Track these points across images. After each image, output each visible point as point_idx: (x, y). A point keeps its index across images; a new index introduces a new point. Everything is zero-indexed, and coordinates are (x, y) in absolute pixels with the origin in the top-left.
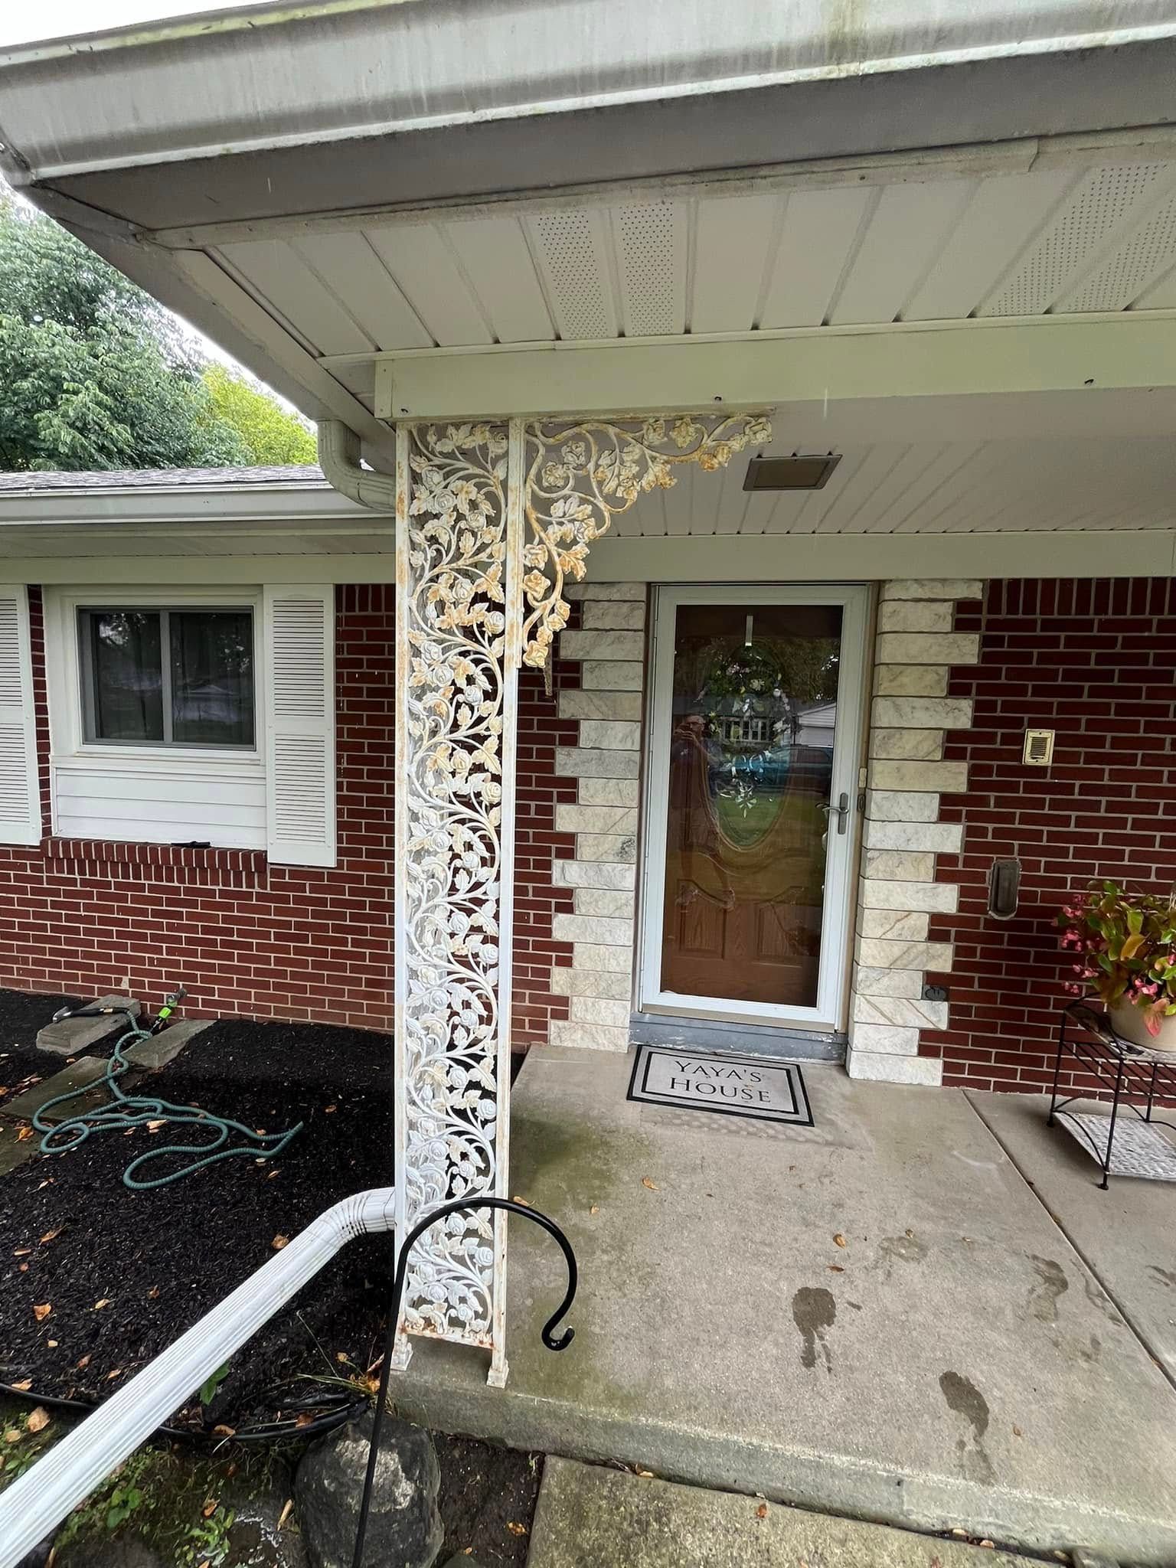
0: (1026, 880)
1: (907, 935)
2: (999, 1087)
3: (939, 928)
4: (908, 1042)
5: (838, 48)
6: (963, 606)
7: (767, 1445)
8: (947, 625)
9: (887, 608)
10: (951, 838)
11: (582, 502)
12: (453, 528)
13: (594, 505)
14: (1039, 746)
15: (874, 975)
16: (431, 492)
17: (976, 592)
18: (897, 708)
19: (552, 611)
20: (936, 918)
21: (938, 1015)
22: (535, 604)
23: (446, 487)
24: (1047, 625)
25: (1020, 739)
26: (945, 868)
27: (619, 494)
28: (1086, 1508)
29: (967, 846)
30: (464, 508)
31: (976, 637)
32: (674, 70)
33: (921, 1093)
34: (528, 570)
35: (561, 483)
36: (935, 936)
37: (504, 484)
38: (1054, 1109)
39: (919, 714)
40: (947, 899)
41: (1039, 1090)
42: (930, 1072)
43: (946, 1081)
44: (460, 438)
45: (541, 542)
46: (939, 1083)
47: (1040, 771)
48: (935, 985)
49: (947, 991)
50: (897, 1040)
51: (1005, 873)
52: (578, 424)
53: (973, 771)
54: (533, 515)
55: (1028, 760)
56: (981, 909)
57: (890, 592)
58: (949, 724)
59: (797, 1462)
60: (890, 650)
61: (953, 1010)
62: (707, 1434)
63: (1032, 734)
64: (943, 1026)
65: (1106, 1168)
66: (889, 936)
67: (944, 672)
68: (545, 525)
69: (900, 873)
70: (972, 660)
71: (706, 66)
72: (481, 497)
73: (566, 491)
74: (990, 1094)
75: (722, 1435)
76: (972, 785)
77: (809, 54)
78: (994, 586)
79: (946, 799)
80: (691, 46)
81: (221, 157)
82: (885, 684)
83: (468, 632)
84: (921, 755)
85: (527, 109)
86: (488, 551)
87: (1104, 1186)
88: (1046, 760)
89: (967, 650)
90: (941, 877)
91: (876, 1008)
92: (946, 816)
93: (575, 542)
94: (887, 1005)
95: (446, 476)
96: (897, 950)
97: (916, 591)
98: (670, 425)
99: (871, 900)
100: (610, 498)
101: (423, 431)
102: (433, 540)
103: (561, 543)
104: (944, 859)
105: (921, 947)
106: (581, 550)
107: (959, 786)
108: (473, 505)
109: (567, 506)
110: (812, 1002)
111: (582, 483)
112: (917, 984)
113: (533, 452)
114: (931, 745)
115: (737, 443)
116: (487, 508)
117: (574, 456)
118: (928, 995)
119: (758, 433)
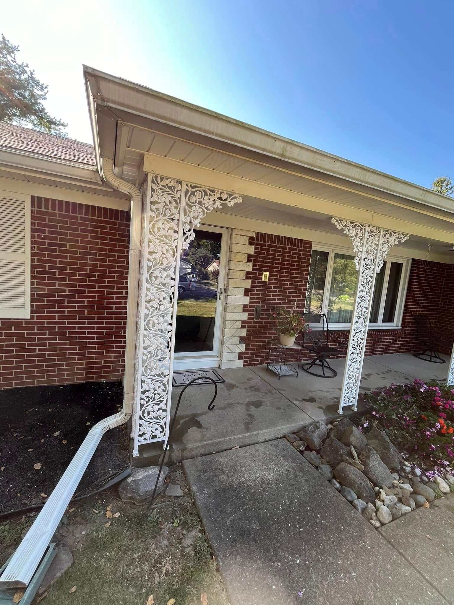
0: (263, 311)
1: (236, 327)
2: (256, 364)
3: (244, 324)
4: (235, 357)
5: (282, 155)
6: (251, 238)
7: (233, 437)
8: (247, 243)
9: (234, 236)
10: (246, 300)
11: (200, 208)
12: (164, 207)
13: (203, 209)
14: (266, 275)
15: (228, 339)
16: (158, 196)
17: (254, 235)
18: (235, 264)
19: (190, 235)
20: (243, 322)
21: (242, 348)
22: (186, 232)
23: (162, 195)
24: (269, 246)
25: (262, 274)
26: (245, 308)
27: (209, 208)
28: (287, 426)
29: (250, 302)
30: (168, 203)
31: (253, 247)
32: (259, 148)
33: (238, 369)
34: (185, 223)
35: (195, 202)
36: (243, 327)
37: (180, 198)
38: (268, 366)
39: (241, 266)
40: (245, 316)
41: (263, 363)
42: (240, 363)
43: (244, 365)
44: (167, 182)
45: (189, 216)
46: (242, 366)
47: (265, 283)
48: (243, 340)
49: (245, 341)
50: (233, 356)
51: (258, 309)
52: (198, 187)
53: (252, 282)
54: (187, 208)
55: (263, 280)
56: (253, 319)
57: (235, 232)
58: (247, 270)
59: (239, 438)
60: (235, 248)
61: (246, 346)
62: (220, 440)
63: (264, 273)
64: (244, 351)
65: (280, 374)
66: (232, 328)
67: (246, 255)
68: (190, 212)
69: (235, 310)
70: (253, 253)
71: (264, 150)
72: (173, 200)
73: (196, 204)
74: (254, 366)
75: (223, 439)
76: (252, 286)
77: (278, 155)
78: (257, 234)
79: (246, 290)
80: (262, 146)
81: (164, 123)
82: (233, 257)
83: (167, 237)
84: (240, 278)
85: (233, 143)
86: (174, 216)
87: (279, 379)
88: (267, 280)
89: (251, 250)
90: (244, 311)
91: (229, 348)
92: (246, 294)
93: (197, 218)
94: (231, 347)
95: (163, 192)
96: (234, 331)
97: (240, 233)
98: (221, 193)
99: (228, 318)
100: (207, 208)
101: (156, 177)
102: (157, 209)
103: (194, 217)
104: (245, 306)
105: (239, 330)
106: (199, 220)
107: (249, 286)
108: (170, 202)
109: (196, 208)
110: (211, 349)
111: (200, 203)
112: (238, 340)
113: (187, 191)
114: (243, 275)
115: (235, 201)
116: (174, 204)
117: (198, 195)
118: (241, 343)
119: (240, 200)
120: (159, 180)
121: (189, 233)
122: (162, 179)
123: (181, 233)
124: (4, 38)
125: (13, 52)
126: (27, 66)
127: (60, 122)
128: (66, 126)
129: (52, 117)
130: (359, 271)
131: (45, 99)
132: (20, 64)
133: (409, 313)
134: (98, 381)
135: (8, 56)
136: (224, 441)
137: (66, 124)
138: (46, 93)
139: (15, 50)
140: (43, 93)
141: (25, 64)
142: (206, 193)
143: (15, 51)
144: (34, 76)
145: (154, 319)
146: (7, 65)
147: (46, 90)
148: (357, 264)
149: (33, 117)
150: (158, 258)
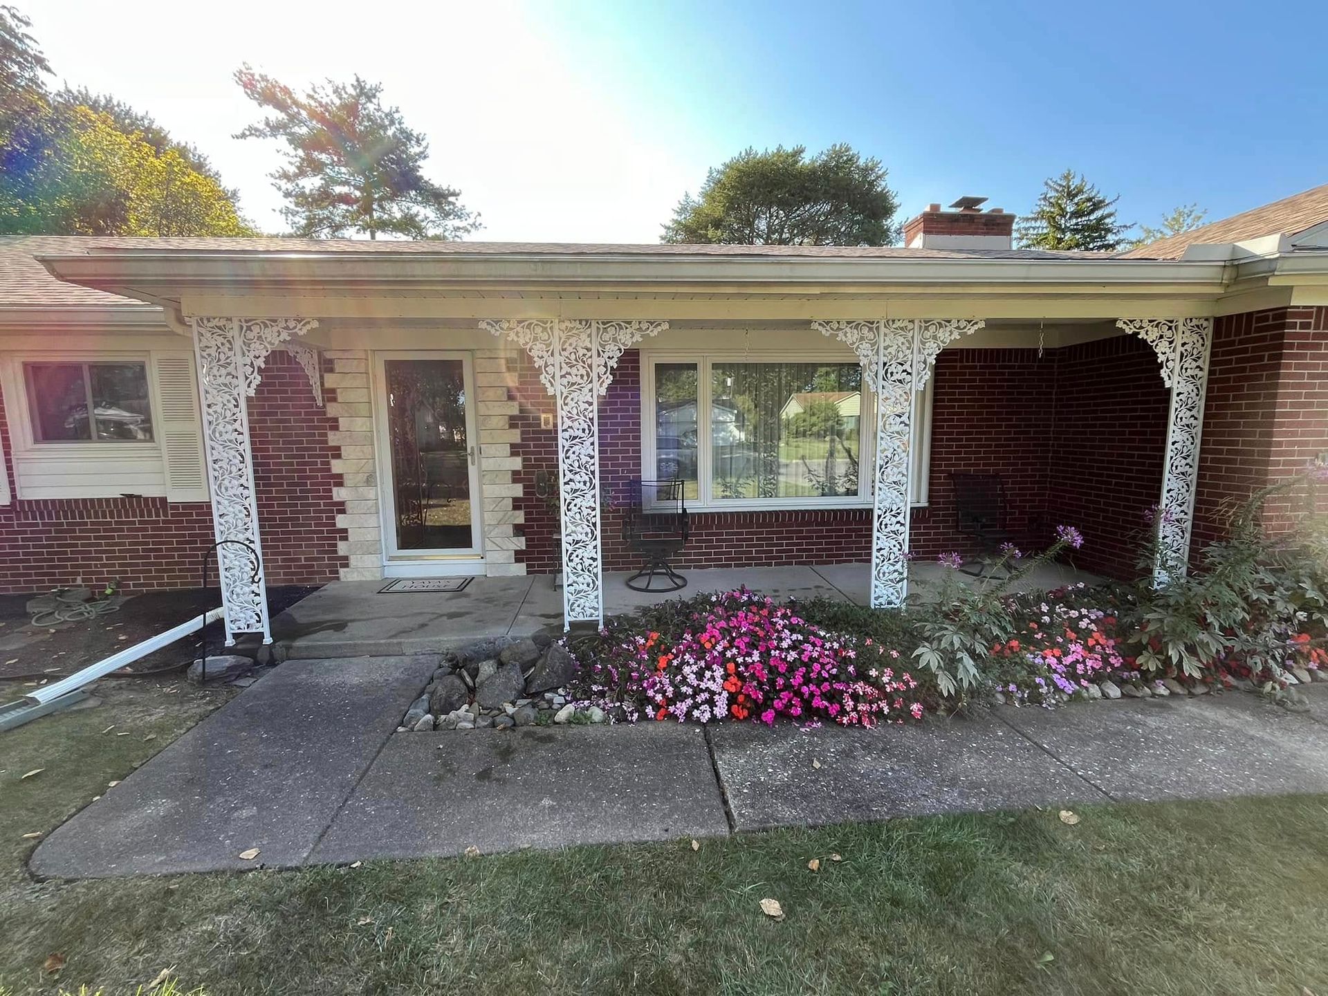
1: (503, 508)
3: (517, 504)
4: (510, 556)
6: (510, 361)
7: (359, 642)
8: (504, 370)
10: (517, 463)
11: (261, 344)
12: (216, 351)
13: (265, 345)
14: (547, 420)
15: (491, 528)
16: (207, 340)
17: (514, 355)
18: (488, 407)
19: (255, 378)
20: (515, 500)
21: (521, 543)
22: (248, 376)
23: (212, 338)
25: (538, 418)
26: (516, 477)
27: (273, 342)
28: (454, 638)
29: (524, 466)
30: (220, 345)
31: (516, 375)
33: (519, 579)
34: (245, 365)
35: (252, 338)
36: (515, 508)
37: (233, 338)
39: (497, 409)
40: (518, 490)
42: (520, 569)
43: (528, 573)
44: (215, 322)
45: (248, 356)
46: (525, 574)
47: (548, 432)
48: (519, 530)
49: (524, 532)
50: (505, 556)
51: (541, 477)
52: (255, 320)
53: (523, 433)
54: (244, 348)
55: (543, 427)
56: (533, 494)
58: (510, 413)
59: (370, 644)
60: (482, 380)
61: (527, 540)
62: (339, 643)
63: (543, 416)
64: (524, 548)
66: (495, 510)
67: (505, 390)
69: (497, 481)
70: (516, 385)
72: (225, 342)
73: (255, 340)
74: (546, 576)
75: (345, 643)
76: (523, 439)
78: (521, 352)
79: (513, 446)
82: (482, 396)
83: (226, 385)
84: (500, 427)
86: (230, 359)
88: (550, 427)
89: (513, 380)
90: (515, 481)
91: (494, 542)
92: (514, 454)
93: (259, 357)
94: (498, 541)
95: (212, 334)
96: (500, 515)
97: (490, 355)
98: (286, 321)
99: (486, 494)
100: (270, 343)
101: (202, 319)
102: (209, 355)
103: (255, 357)
104: (515, 473)
105: (510, 513)
106: (262, 359)
107: (518, 440)
108: (223, 344)
109: (256, 345)
110: (470, 546)
111: (260, 338)
112: (510, 530)
113: (242, 328)
114: (504, 423)
115: (308, 327)
116: (228, 345)
117: (256, 329)
118: (516, 535)
119: (315, 324)
120: (205, 322)
121: (252, 377)
122: (209, 321)
123: (242, 378)
124: (358, 80)
125: (374, 96)
126: (397, 111)
127: (449, 190)
128: (458, 195)
129: (437, 186)
130: (554, 397)
131: (425, 157)
132: (387, 111)
133: (942, 472)
134: (299, 584)
135: (369, 105)
136: (346, 645)
137: (457, 191)
138: (426, 147)
139: (377, 91)
140: (421, 149)
141: (394, 109)
142: (266, 326)
143: (377, 94)
144: (403, 126)
145: (226, 482)
146: (370, 120)
147: (424, 144)
148: (548, 385)
149: (413, 193)
150: (219, 411)
